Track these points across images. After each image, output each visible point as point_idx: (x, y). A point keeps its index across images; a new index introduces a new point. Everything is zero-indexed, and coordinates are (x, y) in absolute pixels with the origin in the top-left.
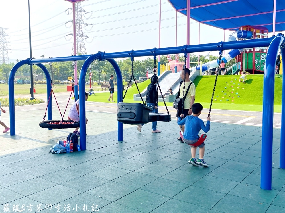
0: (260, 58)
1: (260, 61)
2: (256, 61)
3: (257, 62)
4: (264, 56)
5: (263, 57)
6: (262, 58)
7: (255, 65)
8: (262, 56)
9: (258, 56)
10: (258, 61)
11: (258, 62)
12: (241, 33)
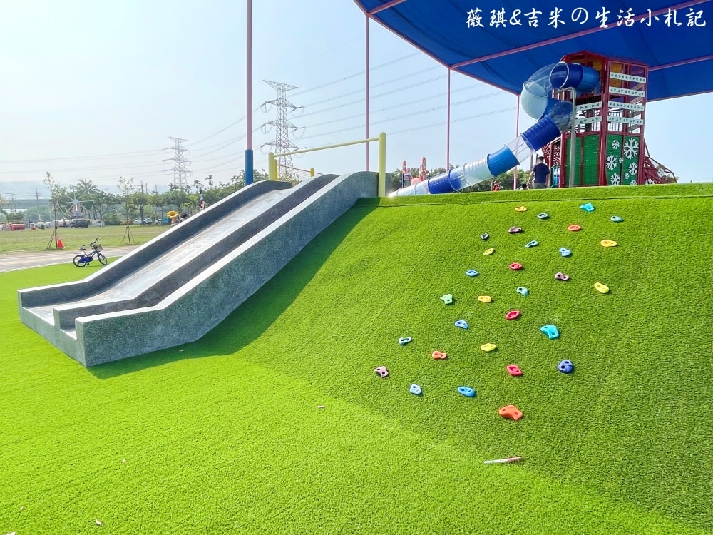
0: (622, 152)
1: (621, 160)
2: (608, 159)
3: (612, 162)
4: (633, 145)
5: (631, 149)
6: (626, 152)
7: (607, 173)
8: (627, 145)
9: (616, 144)
10: (615, 160)
11: (615, 165)
12: (564, 72)
